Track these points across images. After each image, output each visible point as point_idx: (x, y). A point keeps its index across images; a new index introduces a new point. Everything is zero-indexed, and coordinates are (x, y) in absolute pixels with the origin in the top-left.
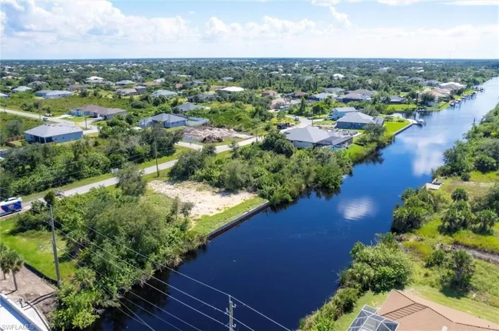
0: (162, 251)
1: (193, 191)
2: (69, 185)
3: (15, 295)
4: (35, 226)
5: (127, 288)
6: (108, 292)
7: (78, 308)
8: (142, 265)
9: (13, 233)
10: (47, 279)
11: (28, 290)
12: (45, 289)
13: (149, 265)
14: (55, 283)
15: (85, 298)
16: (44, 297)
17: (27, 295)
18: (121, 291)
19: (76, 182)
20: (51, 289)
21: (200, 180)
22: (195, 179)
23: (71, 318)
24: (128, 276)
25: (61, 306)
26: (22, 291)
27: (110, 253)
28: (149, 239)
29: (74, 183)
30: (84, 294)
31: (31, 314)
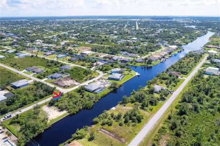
0: (40, 130)
1: (53, 110)
2: (23, 107)
3: (10, 140)
4: (14, 122)
5: (32, 138)
6: (27, 139)
7: (21, 143)
8: (35, 133)
9: (10, 124)
10: (16, 136)
11: (13, 139)
12: (16, 139)
13: (36, 133)
14: (17, 137)
15: (23, 141)
16: (16, 140)
17: (13, 140)
18: (30, 139)
19: (25, 106)
20: (17, 139)
21: (56, 106)
22: (55, 106)
23: (20, 144)
24: (32, 136)
25: (19, 142)
26: (12, 139)
27: (28, 132)
28: (37, 128)
29: (24, 107)
30: (22, 140)
31: (13, 144)
